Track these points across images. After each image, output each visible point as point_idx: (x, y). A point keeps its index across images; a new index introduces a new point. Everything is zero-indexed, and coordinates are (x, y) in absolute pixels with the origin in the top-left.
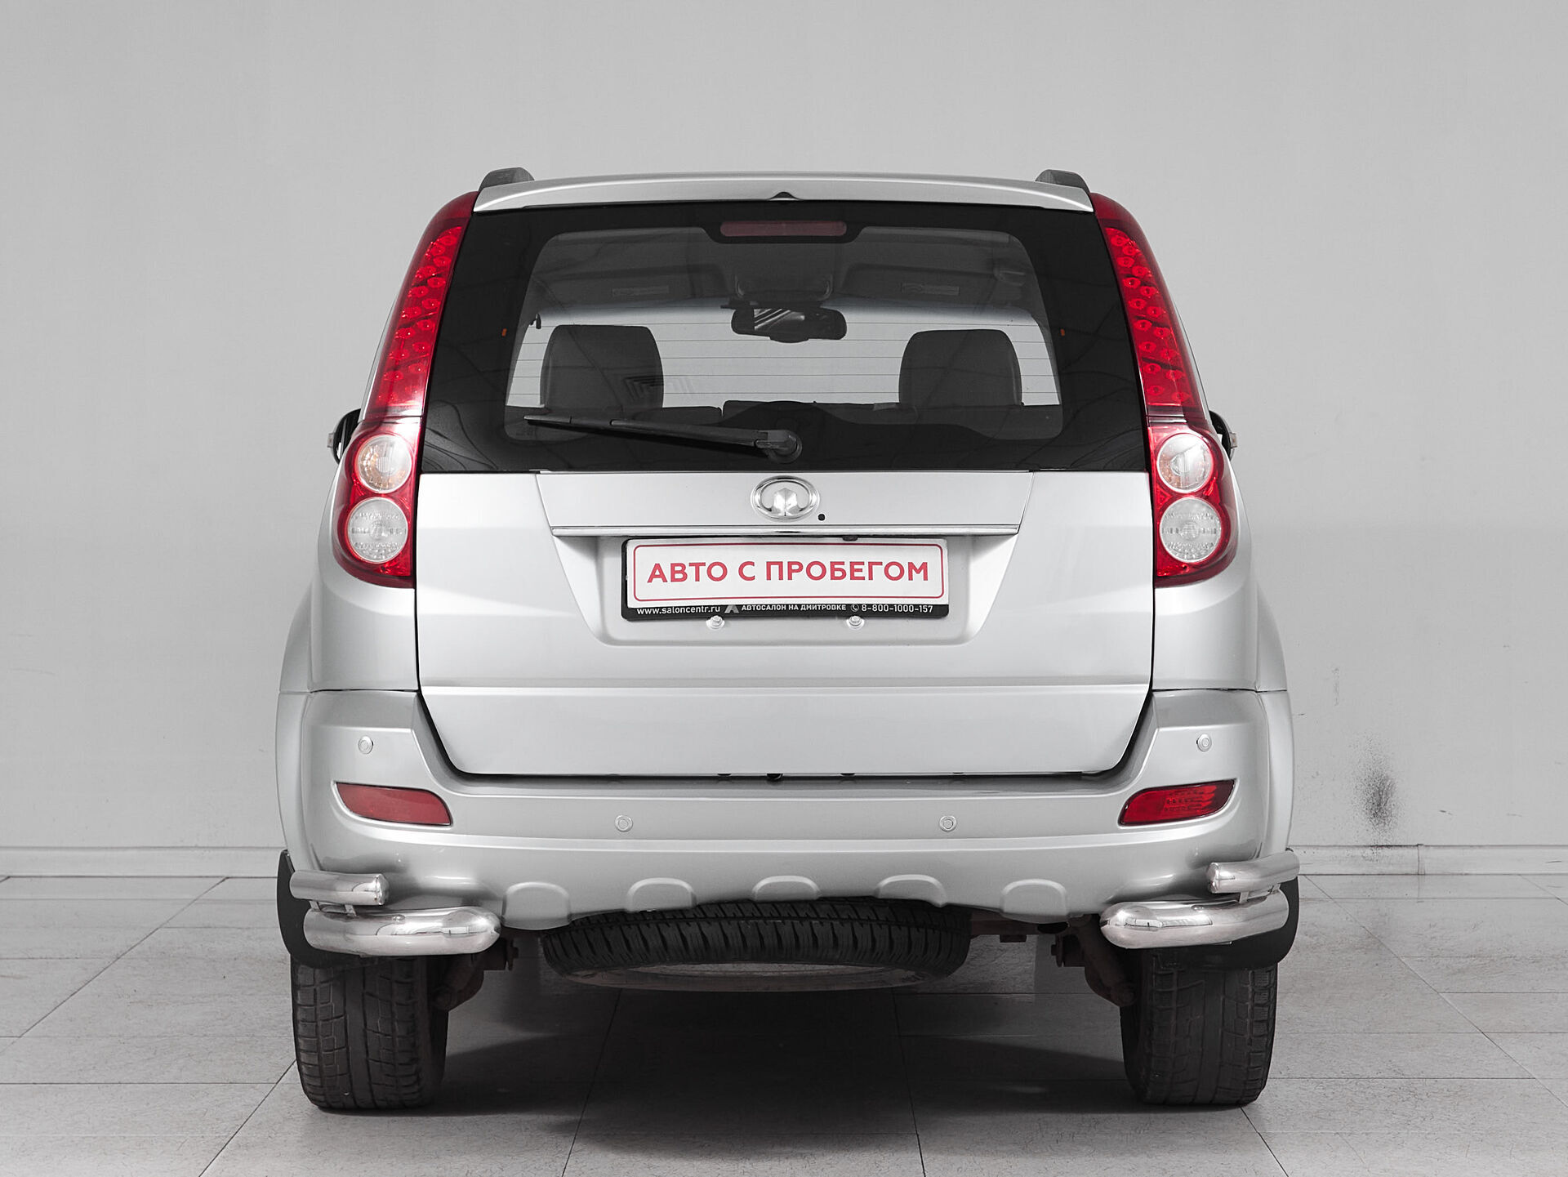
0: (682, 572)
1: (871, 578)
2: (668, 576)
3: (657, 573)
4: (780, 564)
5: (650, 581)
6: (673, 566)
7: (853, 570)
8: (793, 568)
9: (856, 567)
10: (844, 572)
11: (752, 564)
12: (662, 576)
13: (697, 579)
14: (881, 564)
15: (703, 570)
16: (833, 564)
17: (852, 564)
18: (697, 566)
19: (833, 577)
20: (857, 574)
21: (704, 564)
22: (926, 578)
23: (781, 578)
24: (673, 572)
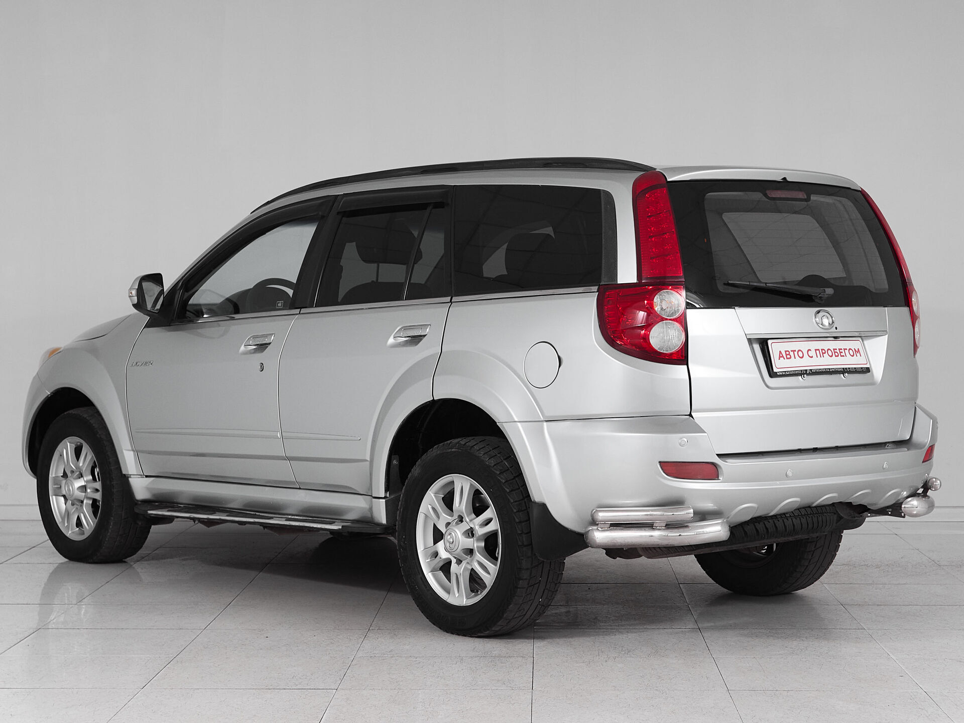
0: (789, 354)
1: (845, 355)
2: (785, 358)
3: (781, 355)
4: (819, 350)
5: (779, 359)
6: (786, 352)
7: (840, 352)
8: (823, 352)
10: (837, 353)
11: (811, 351)
12: (783, 356)
13: (795, 358)
15: (796, 353)
16: (834, 350)
17: (839, 349)
18: (794, 351)
19: (836, 356)
20: (842, 354)
21: (795, 351)
22: (860, 355)
23: (820, 356)
24: (786, 355)
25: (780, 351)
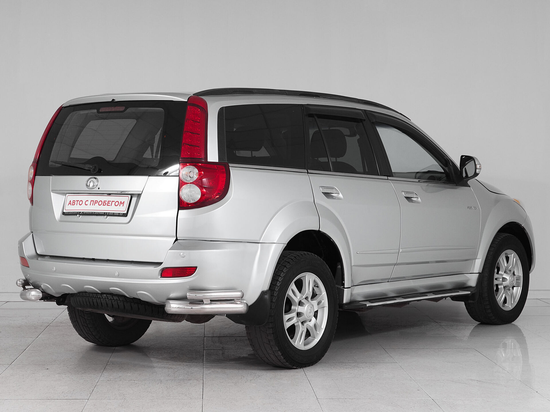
0: (74, 203)
1: (111, 206)
2: (72, 205)
3: (70, 203)
4: (93, 201)
5: (68, 205)
6: (73, 201)
7: (108, 203)
8: (96, 202)
9: (109, 202)
10: (106, 203)
11: (88, 201)
12: (71, 204)
13: (77, 205)
14: (114, 201)
15: (78, 202)
16: (104, 201)
19: (103, 205)
21: (79, 201)
22: (123, 206)
23: (93, 205)
24: (73, 203)
25: (70, 201)
